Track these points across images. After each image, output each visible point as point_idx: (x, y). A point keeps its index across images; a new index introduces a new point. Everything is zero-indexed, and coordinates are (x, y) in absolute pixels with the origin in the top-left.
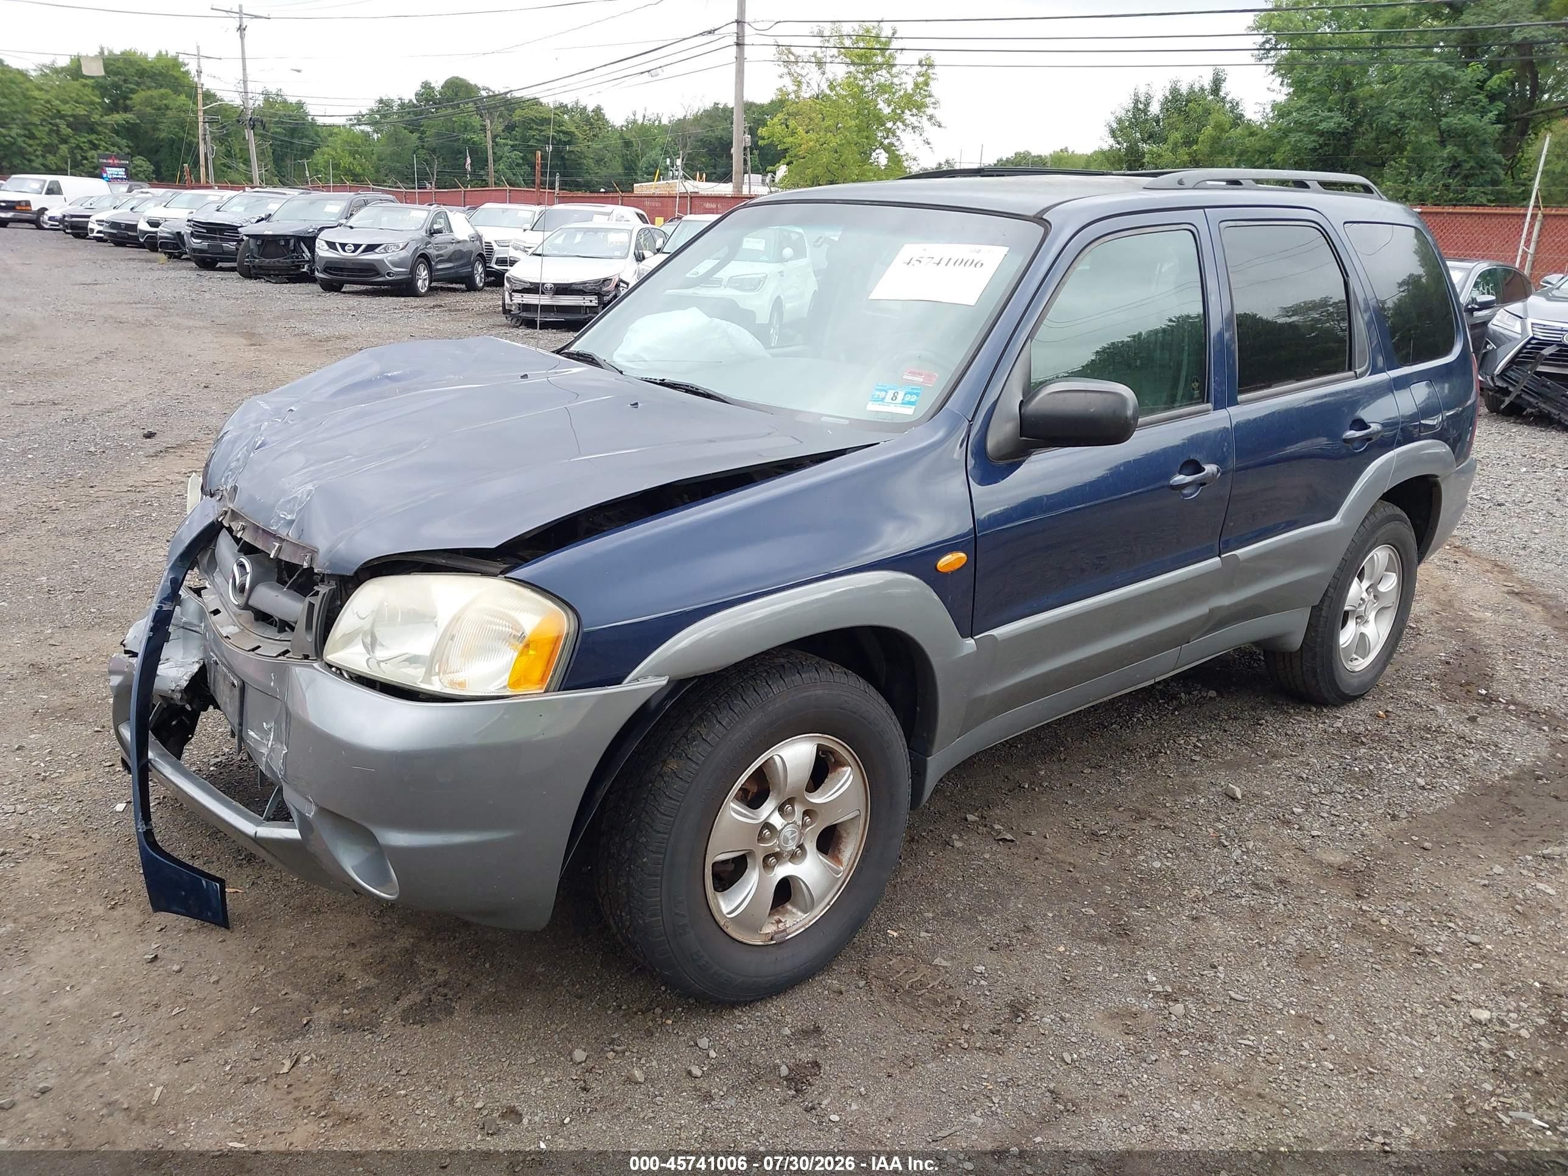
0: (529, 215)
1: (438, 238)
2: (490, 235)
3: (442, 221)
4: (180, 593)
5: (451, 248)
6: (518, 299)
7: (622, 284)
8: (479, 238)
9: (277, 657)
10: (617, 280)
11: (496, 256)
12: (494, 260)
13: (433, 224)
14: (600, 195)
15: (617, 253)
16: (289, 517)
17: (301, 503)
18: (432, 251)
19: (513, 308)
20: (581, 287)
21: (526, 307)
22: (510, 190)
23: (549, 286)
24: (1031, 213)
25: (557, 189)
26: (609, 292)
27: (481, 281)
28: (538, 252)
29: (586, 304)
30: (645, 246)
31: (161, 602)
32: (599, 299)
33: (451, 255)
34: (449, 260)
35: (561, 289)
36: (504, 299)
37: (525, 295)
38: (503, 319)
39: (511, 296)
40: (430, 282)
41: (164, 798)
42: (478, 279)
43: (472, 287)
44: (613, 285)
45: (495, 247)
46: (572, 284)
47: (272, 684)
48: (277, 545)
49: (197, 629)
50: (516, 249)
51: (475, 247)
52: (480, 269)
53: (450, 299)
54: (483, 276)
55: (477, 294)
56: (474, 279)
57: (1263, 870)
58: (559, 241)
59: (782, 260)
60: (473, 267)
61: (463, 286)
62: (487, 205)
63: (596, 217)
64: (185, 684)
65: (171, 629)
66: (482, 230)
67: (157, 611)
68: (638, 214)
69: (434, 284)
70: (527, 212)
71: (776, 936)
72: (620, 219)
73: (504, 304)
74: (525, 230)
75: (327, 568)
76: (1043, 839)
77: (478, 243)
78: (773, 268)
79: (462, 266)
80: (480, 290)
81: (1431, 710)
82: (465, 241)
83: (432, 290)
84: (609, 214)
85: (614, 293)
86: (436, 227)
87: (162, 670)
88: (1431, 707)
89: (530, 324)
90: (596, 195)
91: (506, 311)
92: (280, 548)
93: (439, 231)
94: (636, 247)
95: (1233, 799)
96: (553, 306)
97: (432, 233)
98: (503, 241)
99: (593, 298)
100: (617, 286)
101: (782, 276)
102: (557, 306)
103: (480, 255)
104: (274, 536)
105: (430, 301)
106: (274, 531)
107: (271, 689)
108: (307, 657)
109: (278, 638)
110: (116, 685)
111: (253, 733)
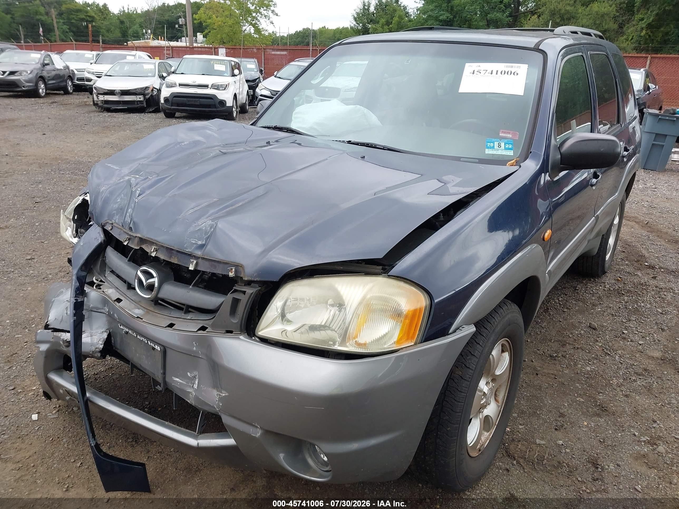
0: (91, 56)
1: (48, 68)
2: (73, 66)
3: (48, 59)
4: (85, 289)
5: (54, 73)
6: (101, 98)
7: (154, 90)
8: (67, 67)
9: (197, 331)
10: (152, 87)
11: (76, 77)
12: (76, 79)
13: (44, 60)
14: (124, 46)
15: (150, 74)
16: (200, 243)
17: (206, 233)
18: (45, 74)
19: (99, 102)
20: (134, 91)
21: (106, 102)
22: (75, 44)
23: (118, 91)
24: (532, 46)
25: (101, 43)
26: (149, 93)
27: (71, 89)
28: (108, 74)
29: (138, 100)
30: (163, 71)
31: (75, 297)
32: (144, 97)
33: (54, 77)
34: (53, 79)
35: (125, 93)
36: (93, 98)
37: (106, 96)
38: (94, 108)
39: (98, 97)
40: (46, 91)
41: (59, 406)
42: (69, 88)
43: (67, 92)
44: (150, 90)
45: (76, 72)
46: (129, 90)
47: (195, 349)
48: (195, 262)
49: (102, 311)
50: (89, 73)
51: (66, 73)
52: (70, 83)
53: (57, 98)
54: (72, 86)
55: (71, 96)
56: (68, 89)
57: (634, 365)
58: (117, 69)
59: (234, 75)
60: (66, 82)
61: (62, 92)
62: (68, 51)
63: (128, 57)
64: (101, 346)
65: (84, 312)
66: (68, 64)
67: (75, 303)
68: (147, 55)
69: (48, 92)
70: (89, 54)
71: (482, 448)
72: (140, 57)
73: (94, 101)
74: (91, 64)
75: (256, 277)
76: (532, 363)
77: (67, 70)
78: (231, 79)
79: (61, 82)
80: (71, 94)
81: (636, 275)
82: (61, 69)
83: (47, 94)
84: (134, 56)
85: (151, 94)
86: (46, 62)
87: (86, 338)
88: (636, 274)
89: (108, 110)
90: (122, 46)
91: (95, 104)
92: (197, 264)
93: (47, 64)
94: (159, 71)
95: (594, 329)
96: (120, 101)
97: (44, 65)
98: (79, 69)
99: (141, 96)
100: (152, 90)
101: (235, 83)
102: (123, 101)
103: (70, 76)
104: (190, 255)
105: (49, 100)
106: (189, 252)
107: (194, 352)
108: (231, 332)
109: (189, 318)
110: (45, 350)
111: (177, 379)
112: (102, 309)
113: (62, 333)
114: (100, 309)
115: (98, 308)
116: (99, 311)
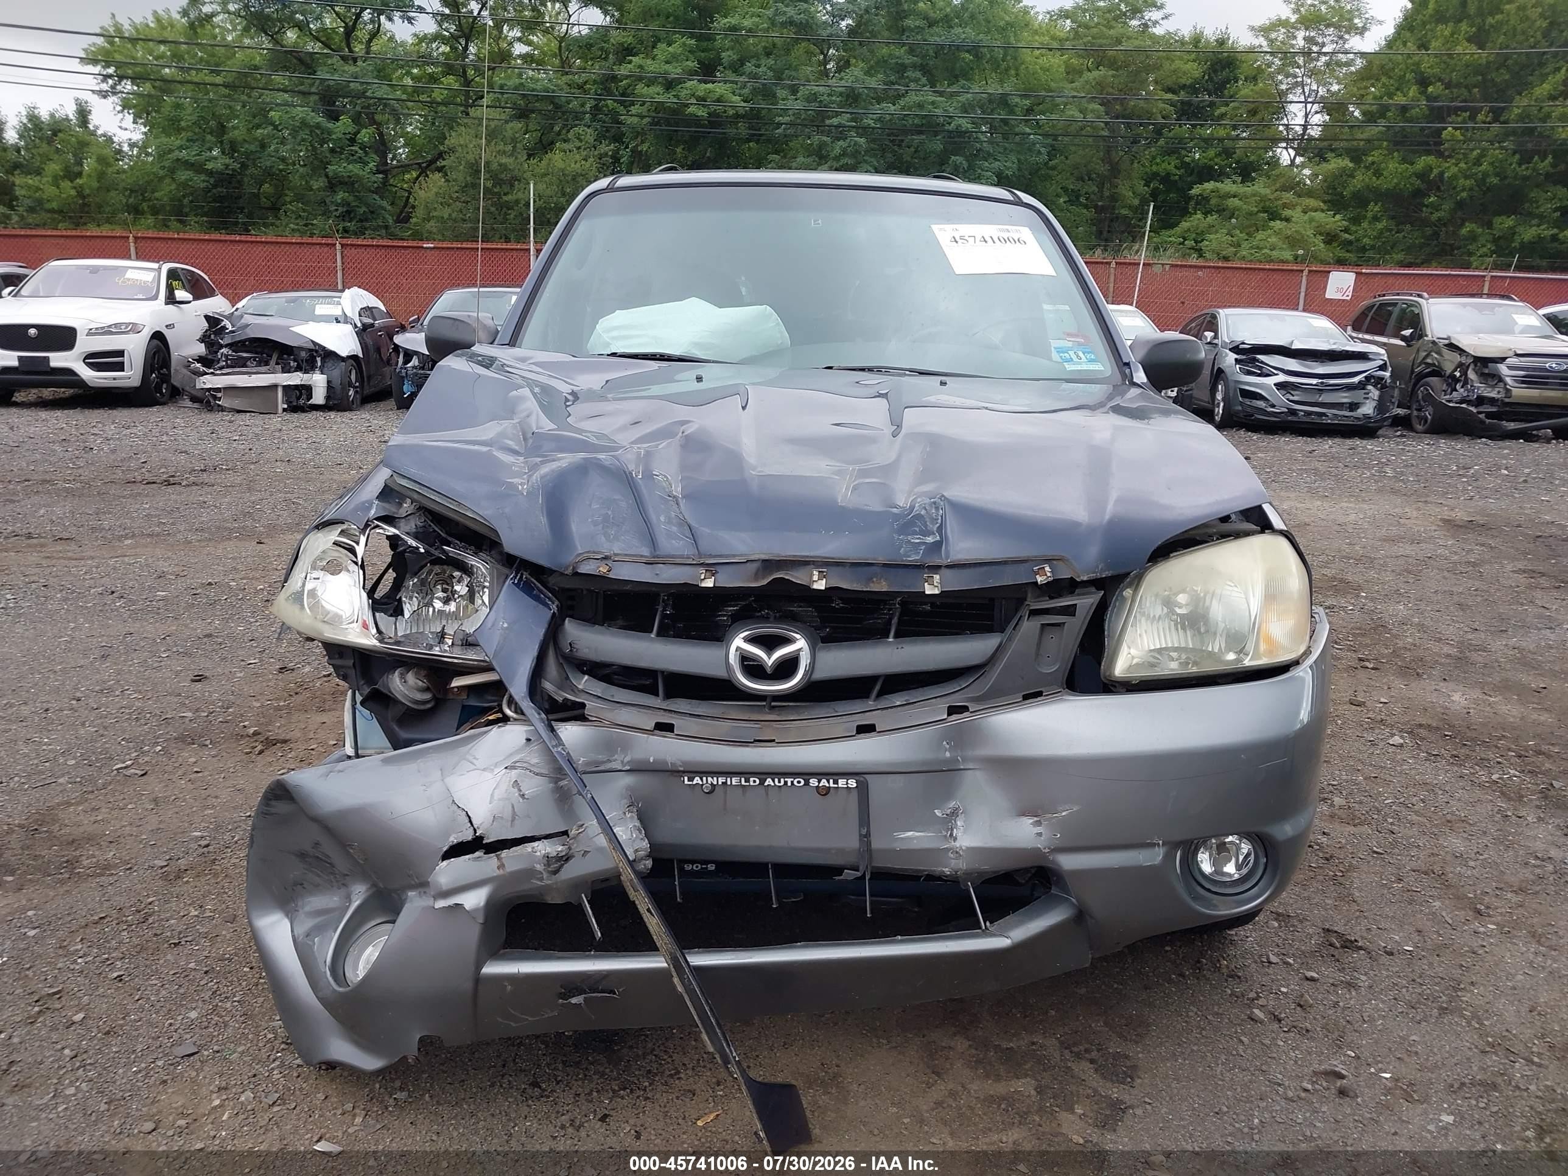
9: (943, 719)
16: (930, 539)
17: (933, 521)
47: (948, 754)
48: (936, 576)
49: (608, 766)
64: (646, 844)
75: (1102, 571)
92: (941, 580)
104: (919, 567)
106: (916, 561)
107: (946, 761)
108: (1039, 694)
109: (898, 703)
110: (482, 904)
111: (910, 834)
112: (609, 761)
113: (535, 844)
114: (603, 762)
115: (598, 763)
116: (602, 768)
